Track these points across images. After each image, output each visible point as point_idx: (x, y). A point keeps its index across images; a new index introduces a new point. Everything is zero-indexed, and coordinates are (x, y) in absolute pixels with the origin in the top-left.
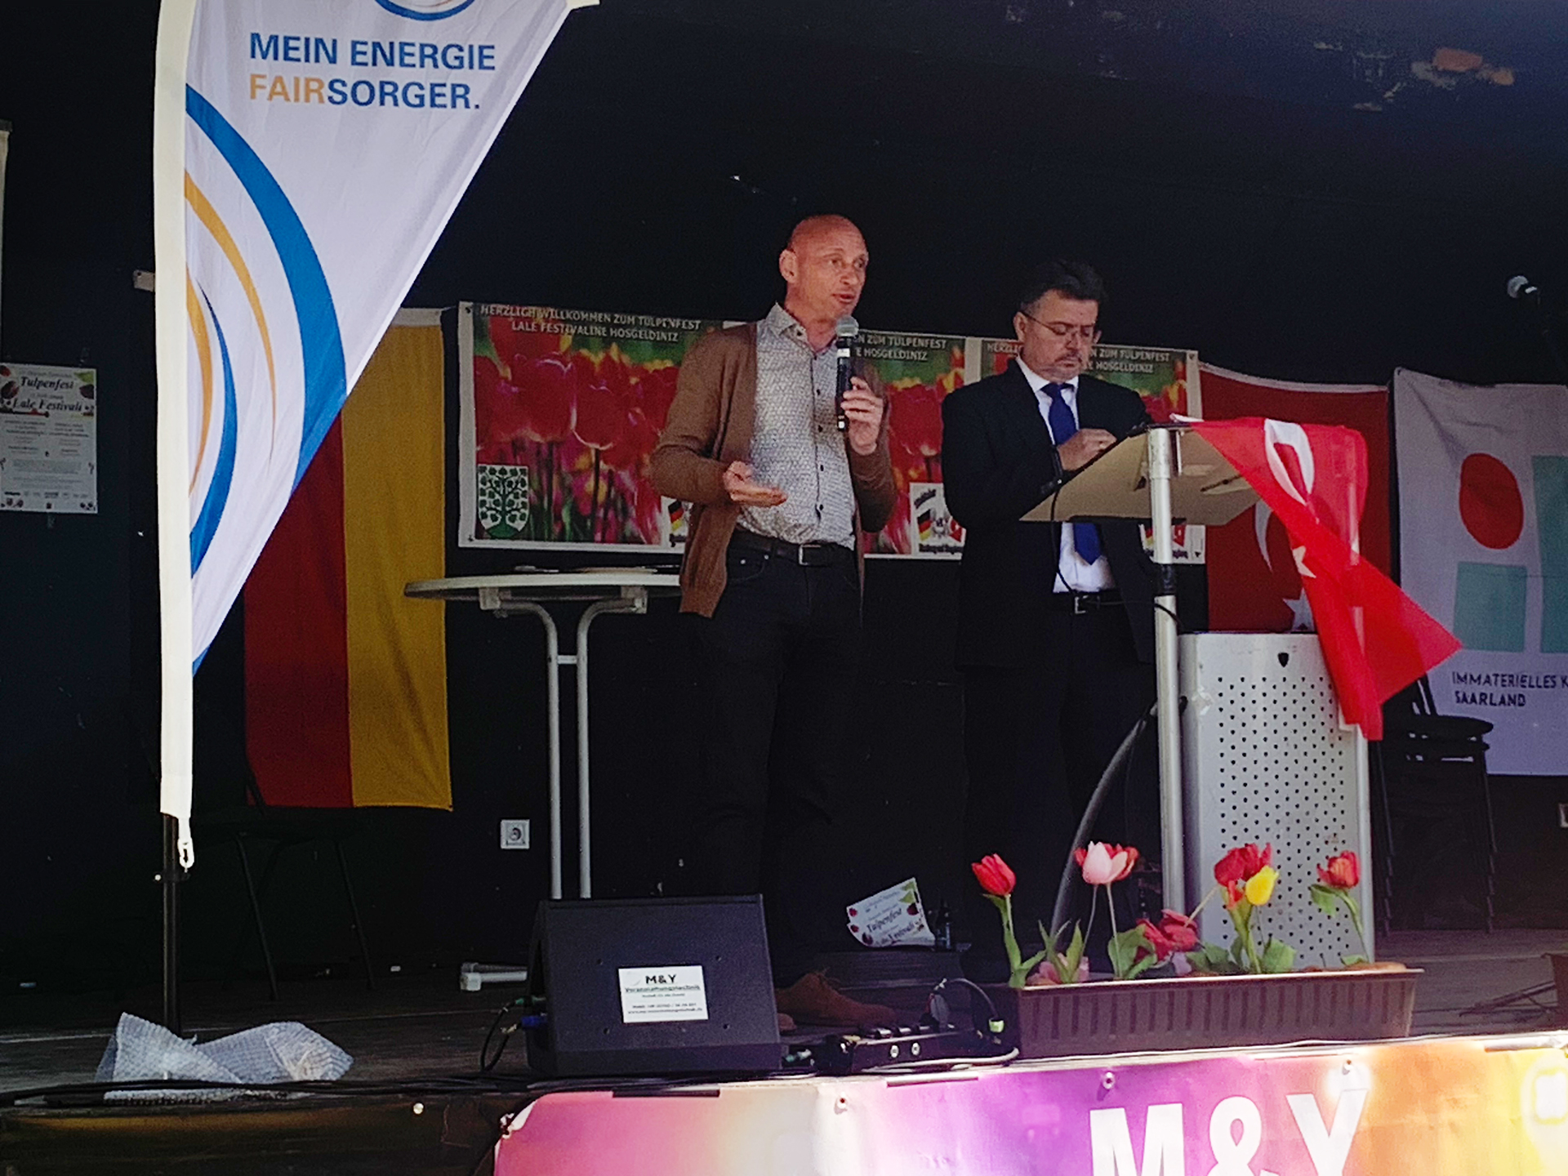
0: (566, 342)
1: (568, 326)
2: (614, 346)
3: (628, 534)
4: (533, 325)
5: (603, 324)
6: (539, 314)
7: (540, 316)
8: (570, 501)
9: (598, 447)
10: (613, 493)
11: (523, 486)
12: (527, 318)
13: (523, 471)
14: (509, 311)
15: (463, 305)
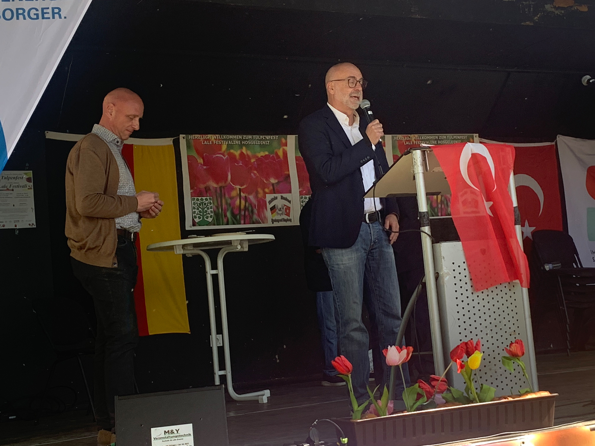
0: (224, 147)
1: (225, 141)
2: (244, 148)
3: (254, 221)
4: (210, 142)
5: (239, 140)
6: (212, 137)
7: (213, 139)
8: (230, 209)
9: (240, 187)
10: (247, 204)
11: (210, 204)
12: (208, 139)
13: (210, 199)
14: (200, 137)
15: (181, 136)
